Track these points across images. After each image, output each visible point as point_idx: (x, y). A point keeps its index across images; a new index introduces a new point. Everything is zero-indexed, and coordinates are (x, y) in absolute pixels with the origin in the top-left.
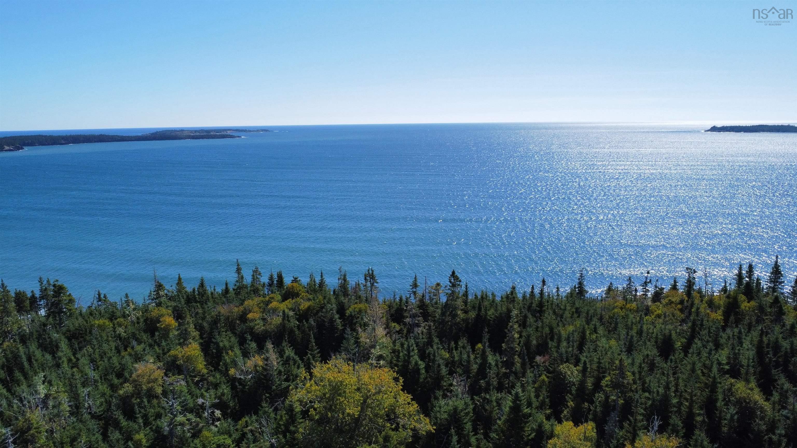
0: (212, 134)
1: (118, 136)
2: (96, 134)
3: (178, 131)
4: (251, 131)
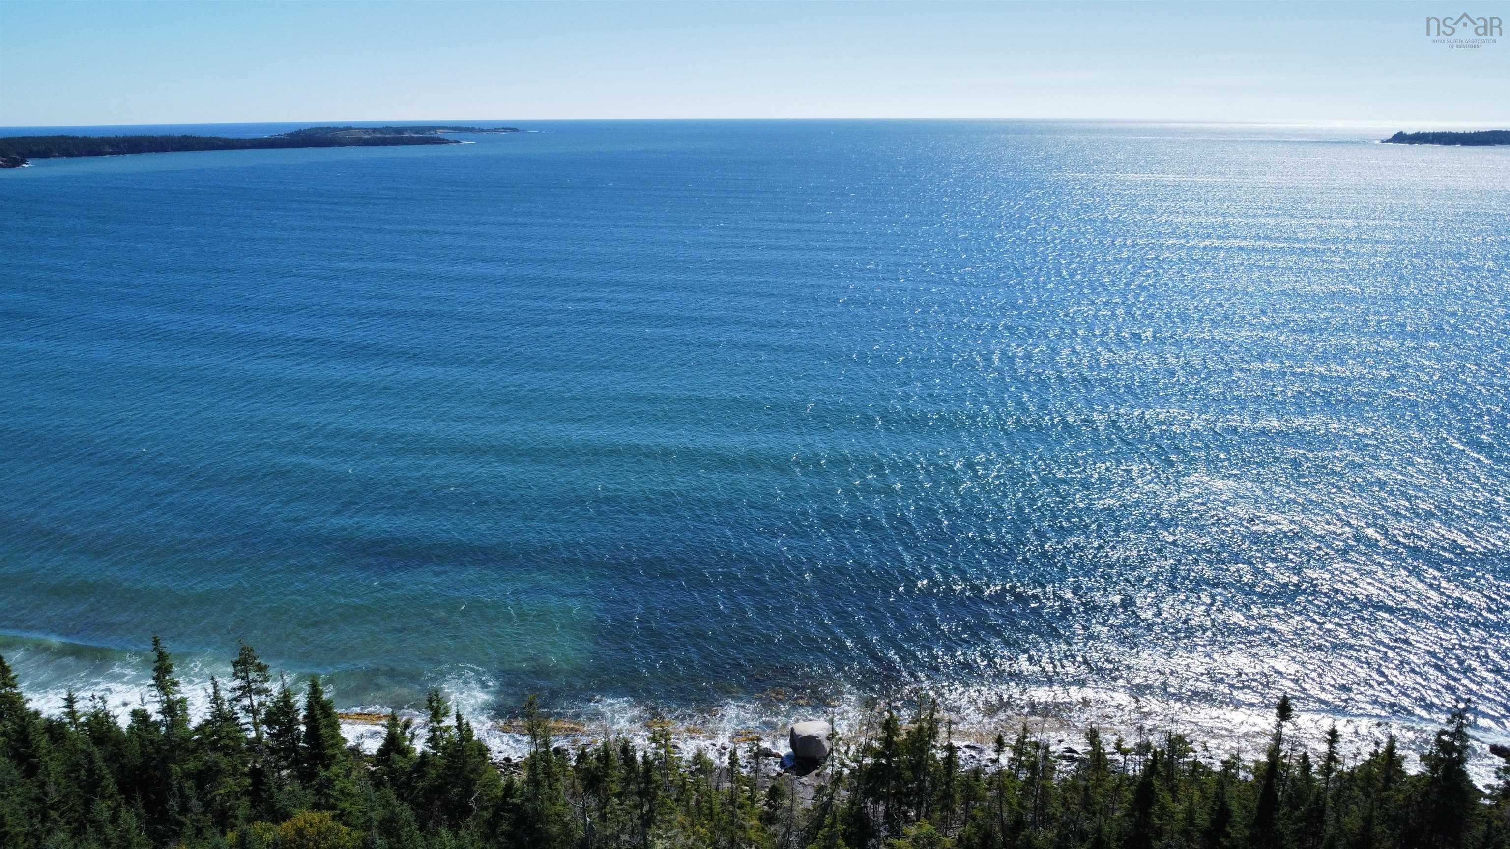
0: (406, 135)
1: (219, 139)
2: (176, 135)
3: (341, 130)
4: (482, 130)
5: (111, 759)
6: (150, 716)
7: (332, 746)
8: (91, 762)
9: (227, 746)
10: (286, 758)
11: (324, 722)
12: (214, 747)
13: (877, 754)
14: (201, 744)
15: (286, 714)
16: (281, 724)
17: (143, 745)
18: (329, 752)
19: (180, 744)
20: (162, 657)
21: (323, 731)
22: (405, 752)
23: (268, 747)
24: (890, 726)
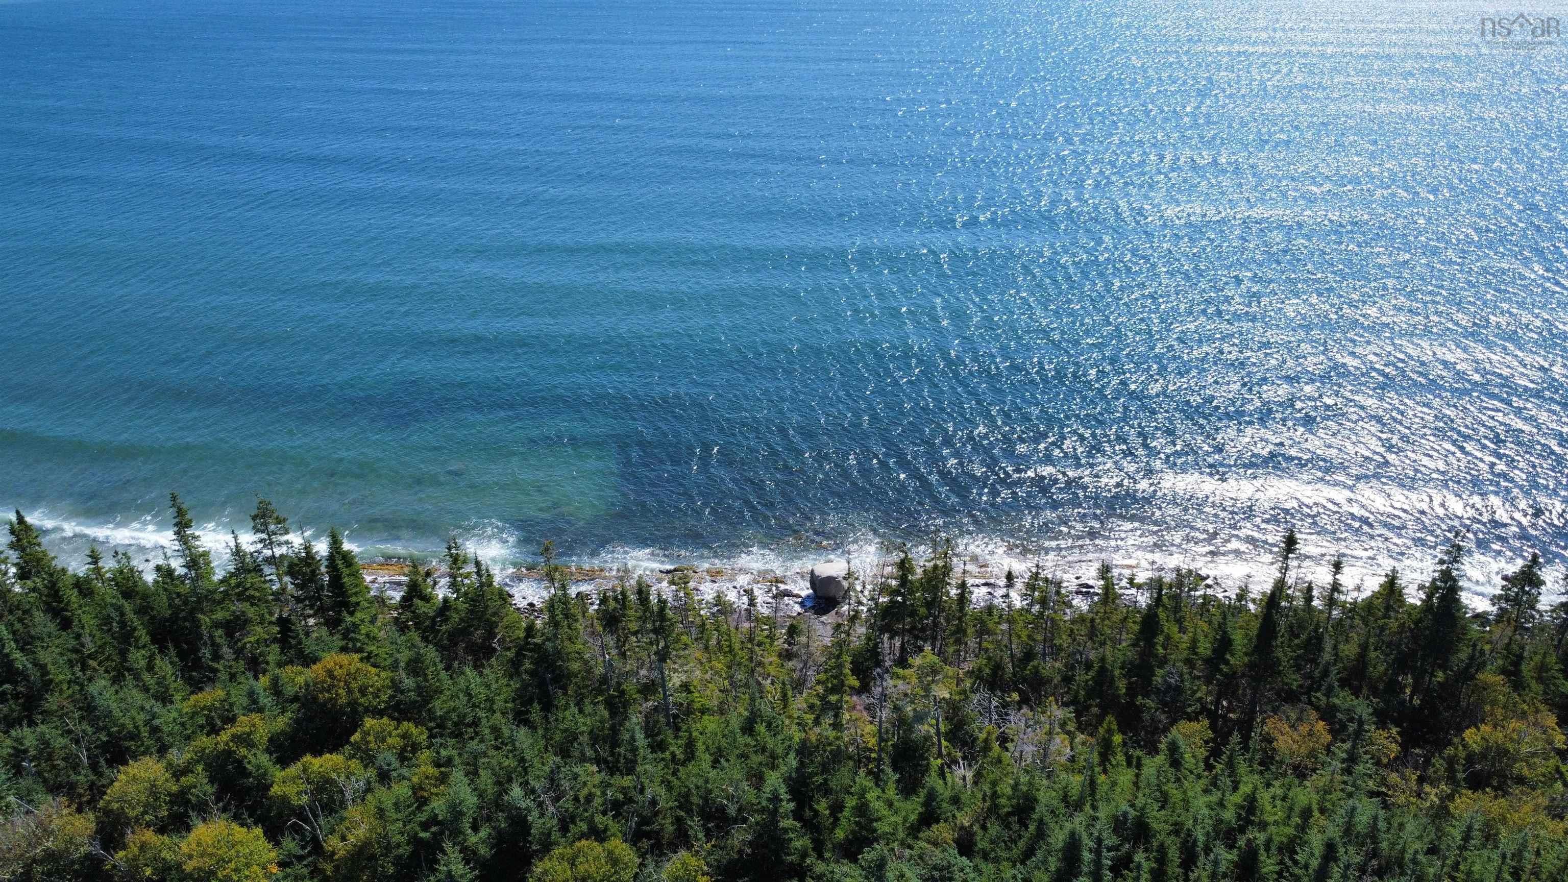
5: (141, 611)
6: (174, 570)
7: (356, 594)
8: (122, 614)
9: (253, 597)
10: (311, 607)
11: (346, 571)
12: (241, 597)
13: (895, 592)
14: (228, 595)
15: (309, 565)
16: (304, 574)
17: (170, 599)
18: (353, 599)
19: (206, 596)
20: (180, 513)
21: (346, 580)
22: (427, 599)
23: (292, 596)
24: (904, 566)
